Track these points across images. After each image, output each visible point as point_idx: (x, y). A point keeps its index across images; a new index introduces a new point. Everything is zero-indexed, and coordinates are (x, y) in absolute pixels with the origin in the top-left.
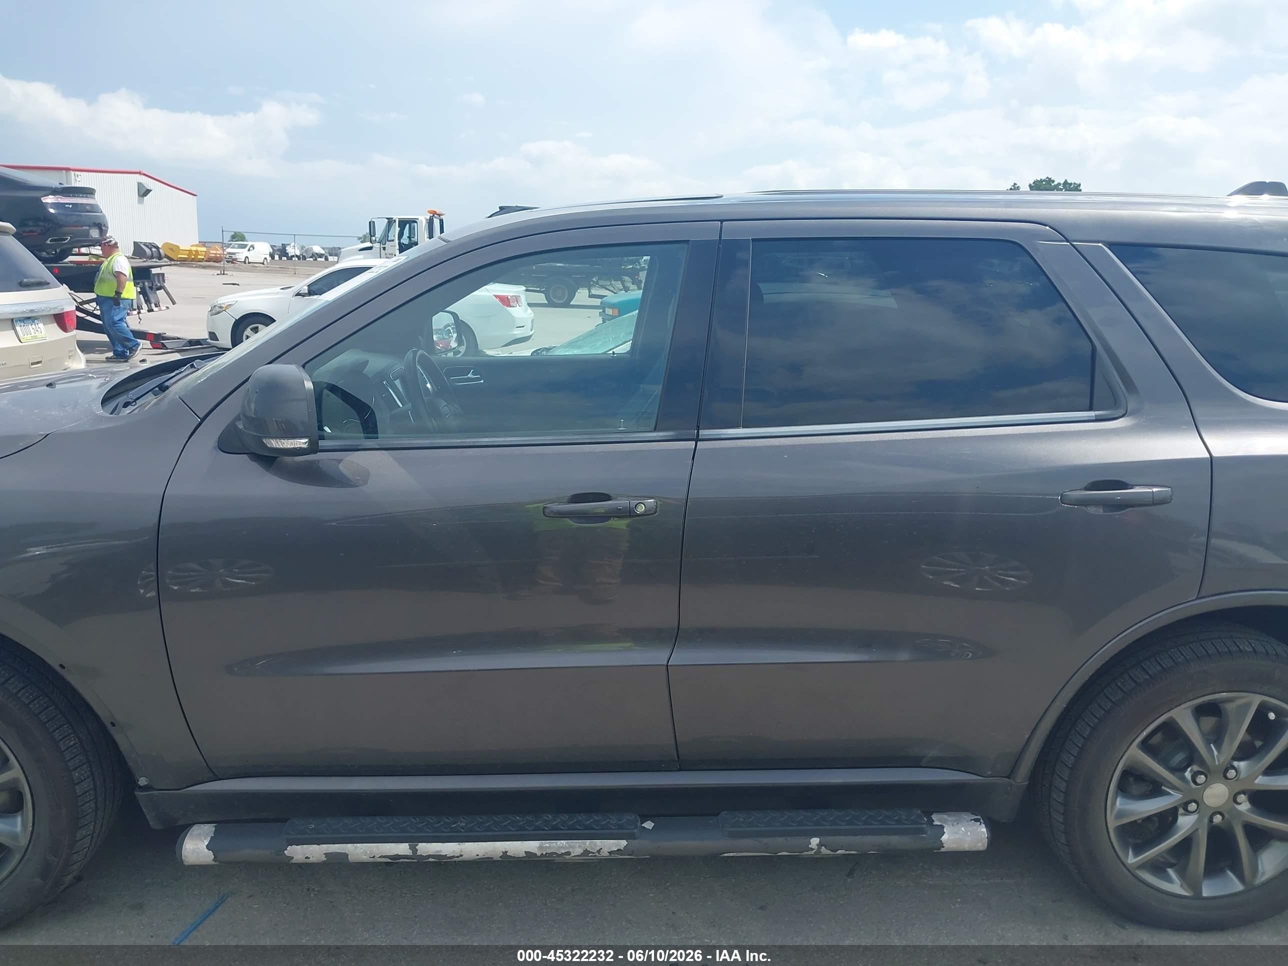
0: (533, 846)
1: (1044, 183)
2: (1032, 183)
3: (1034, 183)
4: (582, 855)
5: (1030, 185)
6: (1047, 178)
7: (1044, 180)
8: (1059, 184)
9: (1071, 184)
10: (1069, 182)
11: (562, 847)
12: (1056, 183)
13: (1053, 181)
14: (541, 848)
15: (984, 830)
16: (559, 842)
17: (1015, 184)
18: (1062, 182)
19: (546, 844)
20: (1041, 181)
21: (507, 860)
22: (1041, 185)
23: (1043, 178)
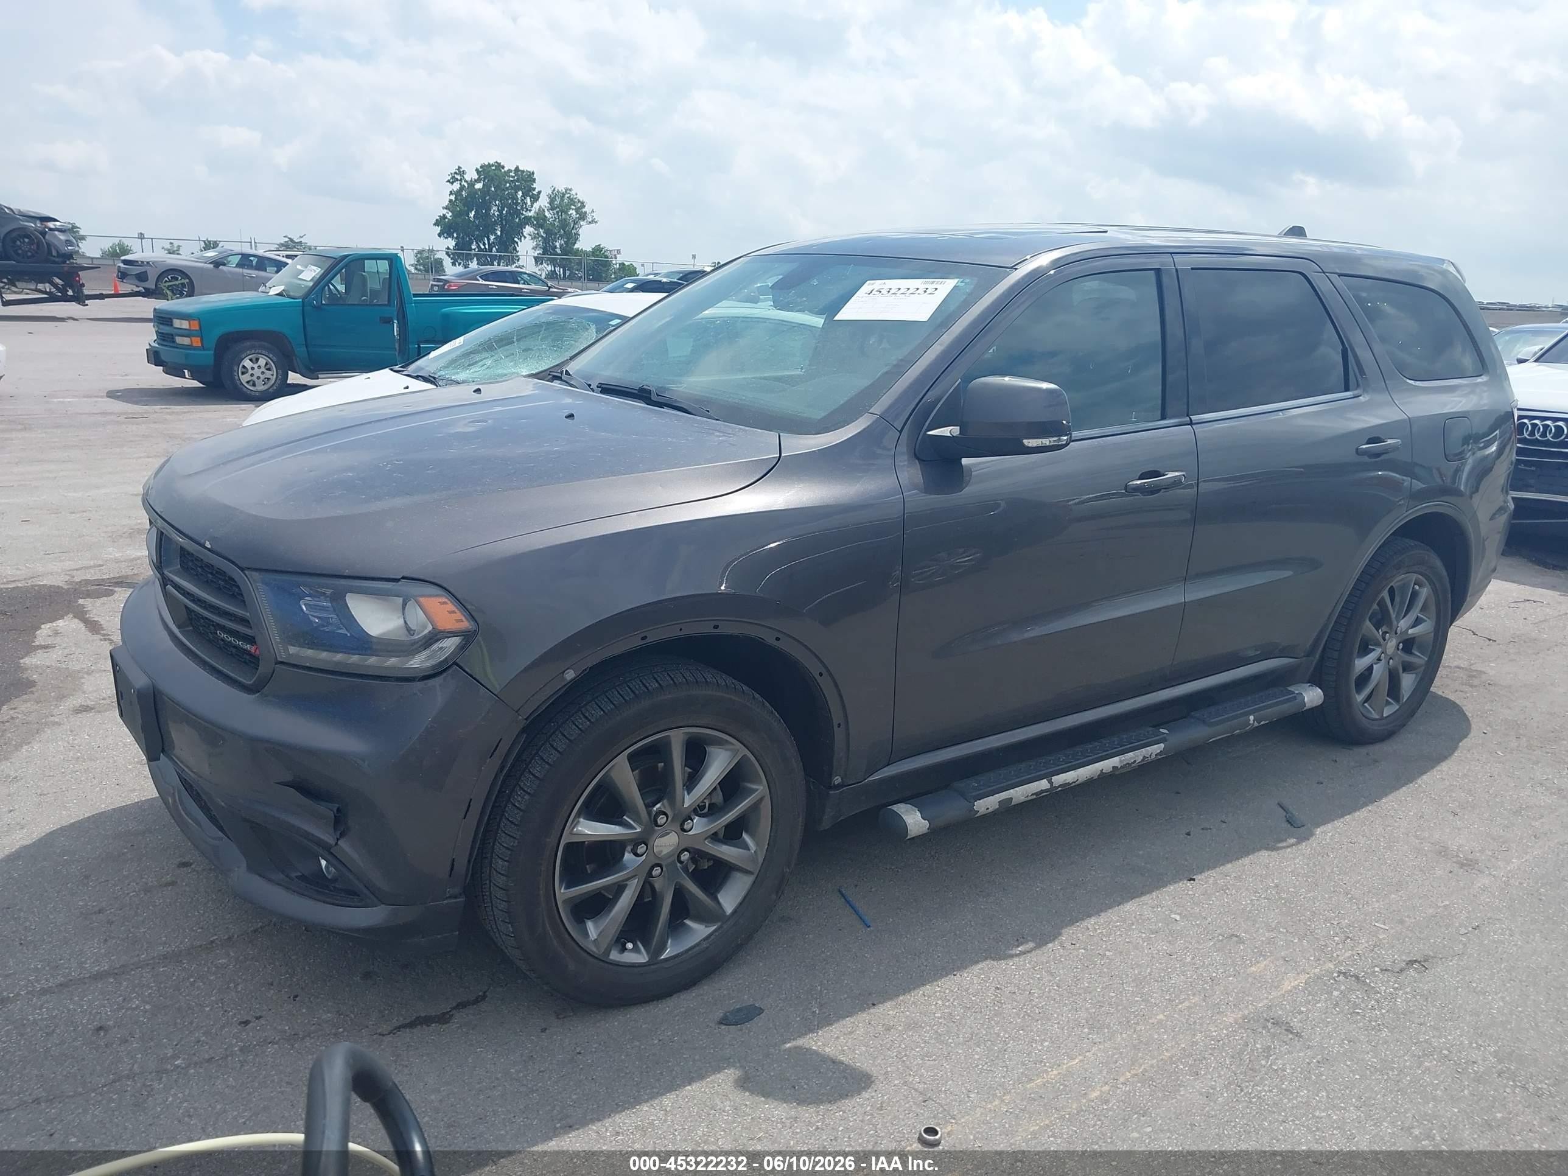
0: (1115, 761)
1: (494, 168)
2: (479, 167)
3: (481, 167)
4: (1143, 760)
5: (477, 170)
6: (497, 162)
7: (493, 165)
8: (510, 171)
9: (523, 171)
10: (521, 168)
11: (1131, 758)
12: (506, 169)
13: (503, 167)
14: (1121, 761)
15: (1320, 690)
16: (1129, 754)
17: (459, 168)
18: (513, 169)
19: (1123, 757)
20: (489, 165)
21: (1103, 777)
22: (489, 171)
23: (491, 162)
